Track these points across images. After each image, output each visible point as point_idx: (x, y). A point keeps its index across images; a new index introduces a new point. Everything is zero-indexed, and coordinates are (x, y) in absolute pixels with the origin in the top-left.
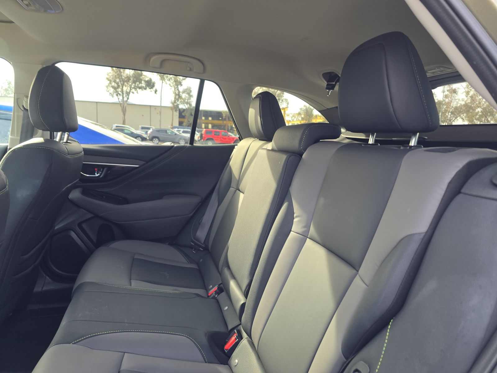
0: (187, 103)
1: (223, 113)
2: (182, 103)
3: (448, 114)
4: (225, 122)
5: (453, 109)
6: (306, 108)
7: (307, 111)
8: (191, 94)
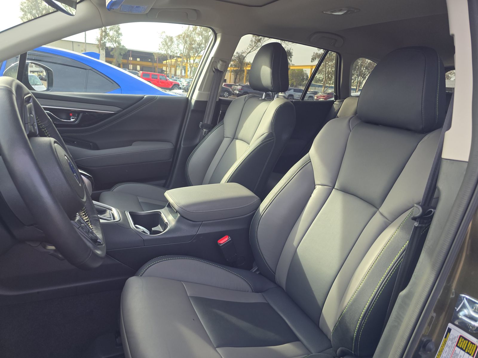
0: (115, 42)
1: (154, 54)
2: (110, 41)
3: (363, 69)
4: (155, 65)
5: (367, 64)
6: (239, 55)
7: (239, 58)
8: (120, 32)
